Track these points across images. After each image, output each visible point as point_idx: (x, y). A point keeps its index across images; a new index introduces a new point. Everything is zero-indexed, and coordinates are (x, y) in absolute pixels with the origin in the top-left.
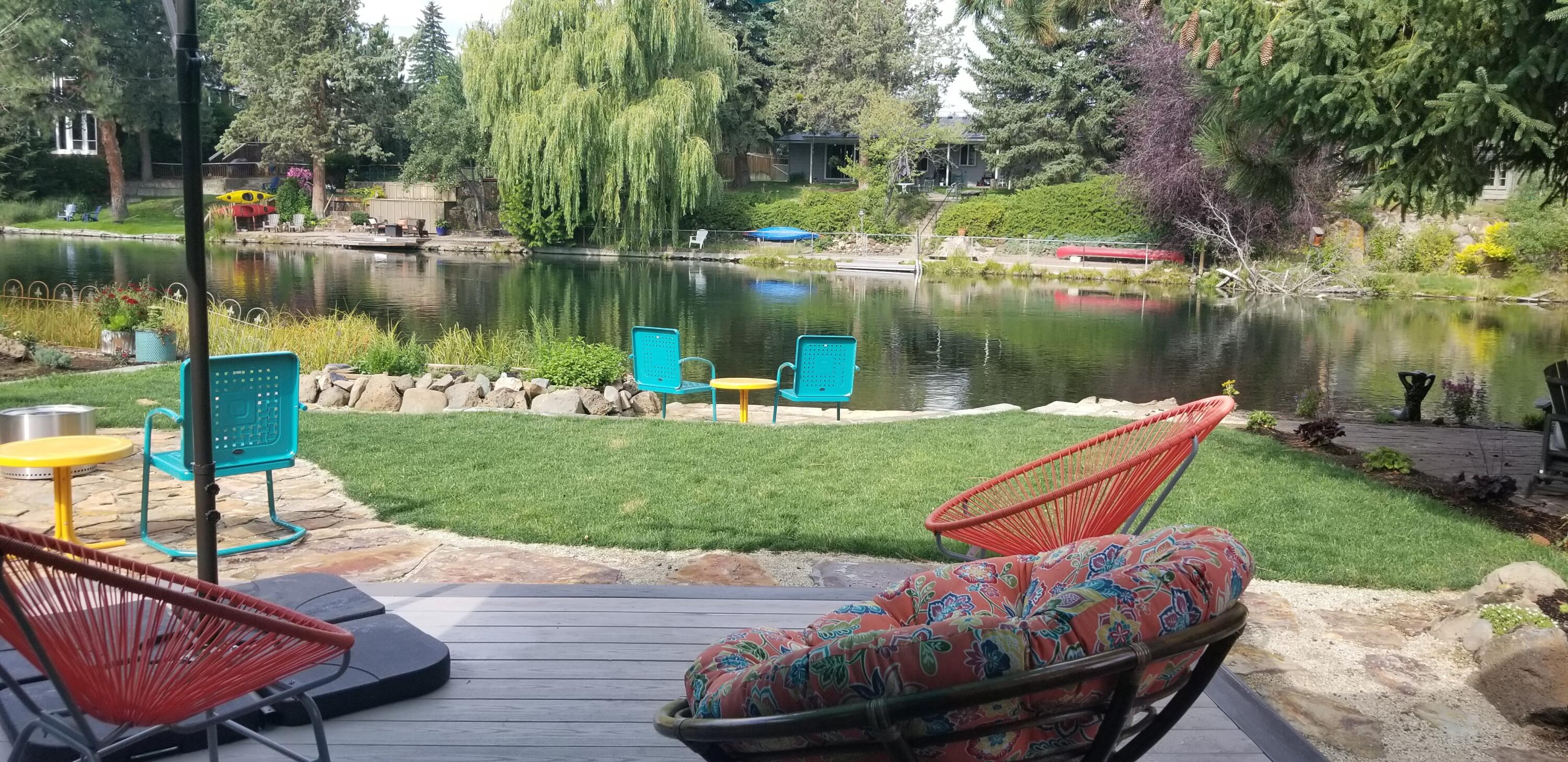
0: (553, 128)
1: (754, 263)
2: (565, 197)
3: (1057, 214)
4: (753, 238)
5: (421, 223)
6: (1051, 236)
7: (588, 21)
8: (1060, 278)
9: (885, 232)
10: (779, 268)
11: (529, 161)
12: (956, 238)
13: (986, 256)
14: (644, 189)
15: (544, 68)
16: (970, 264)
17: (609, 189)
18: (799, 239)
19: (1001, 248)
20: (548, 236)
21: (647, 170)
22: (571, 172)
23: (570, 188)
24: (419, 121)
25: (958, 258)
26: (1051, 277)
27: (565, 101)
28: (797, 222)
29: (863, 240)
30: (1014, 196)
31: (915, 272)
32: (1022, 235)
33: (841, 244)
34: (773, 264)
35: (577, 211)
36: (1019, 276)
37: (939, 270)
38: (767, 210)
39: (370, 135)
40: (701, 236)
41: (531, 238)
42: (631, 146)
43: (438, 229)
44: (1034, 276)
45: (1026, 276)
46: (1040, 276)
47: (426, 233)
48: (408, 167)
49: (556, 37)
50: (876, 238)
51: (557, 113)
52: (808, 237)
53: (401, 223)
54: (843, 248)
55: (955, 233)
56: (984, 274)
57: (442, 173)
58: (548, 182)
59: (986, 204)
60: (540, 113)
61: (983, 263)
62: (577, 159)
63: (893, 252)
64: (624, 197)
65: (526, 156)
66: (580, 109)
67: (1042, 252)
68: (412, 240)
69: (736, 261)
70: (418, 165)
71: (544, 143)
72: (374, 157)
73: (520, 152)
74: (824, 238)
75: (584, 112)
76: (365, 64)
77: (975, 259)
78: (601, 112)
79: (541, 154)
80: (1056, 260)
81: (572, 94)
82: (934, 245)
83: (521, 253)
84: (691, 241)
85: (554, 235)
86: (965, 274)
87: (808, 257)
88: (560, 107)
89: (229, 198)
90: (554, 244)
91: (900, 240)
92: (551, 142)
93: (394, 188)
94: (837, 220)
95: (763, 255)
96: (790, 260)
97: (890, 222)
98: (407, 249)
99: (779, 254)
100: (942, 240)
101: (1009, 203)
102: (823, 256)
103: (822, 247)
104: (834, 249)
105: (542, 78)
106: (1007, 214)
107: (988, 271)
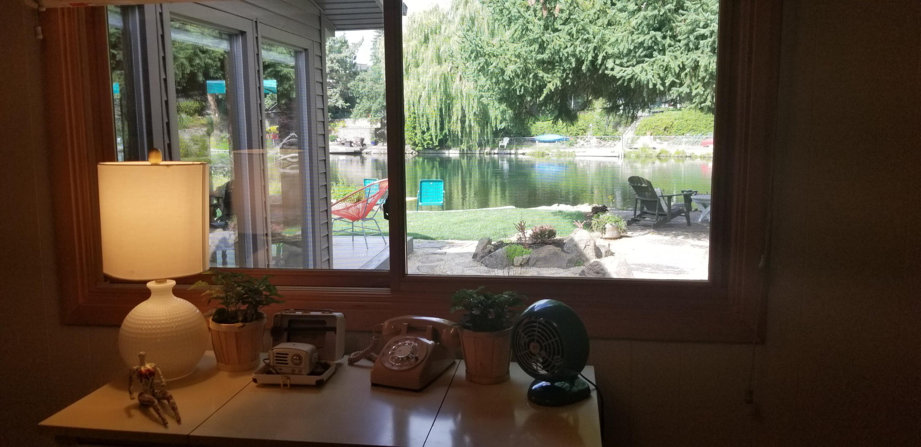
2: (432, 124)
3: (704, 121)
4: (534, 141)
6: (700, 134)
9: (606, 135)
11: (414, 106)
12: (645, 137)
13: (661, 146)
14: (472, 117)
15: (421, 56)
16: (651, 151)
17: (454, 118)
18: (559, 140)
19: (671, 142)
20: (425, 144)
23: (434, 118)
24: (360, 87)
25: (644, 149)
26: (696, 157)
27: (431, 72)
28: (558, 131)
29: (594, 140)
30: (680, 112)
31: (619, 157)
32: (683, 134)
33: (582, 142)
34: (543, 155)
36: (678, 157)
37: (633, 155)
38: (542, 126)
40: (506, 140)
41: (417, 145)
43: (372, 143)
44: (686, 157)
45: (682, 157)
46: (690, 157)
48: (355, 111)
50: (601, 139)
52: (562, 140)
53: (352, 140)
54: (583, 145)
55: (645, 134)
56: (658, 157)
57: (372, 113)
59: (663, 117)
67: (694, 143)
70: (359, 110)
72: (340, 107)
77: (654, 148)
80: (702, 147)
82: (633, 141)
83: (412, 153)
84: (500, 144)
85: (428, 144)
86: (647, 157)
90: (428, 148)
92: (424, 94)
93: (348, 122)
96: (553, 152)
98: (355, 154)
99: (547, 149)
100: (638, 138)
101: (677, 117)
106: (675, 123)
107: (661, 155)
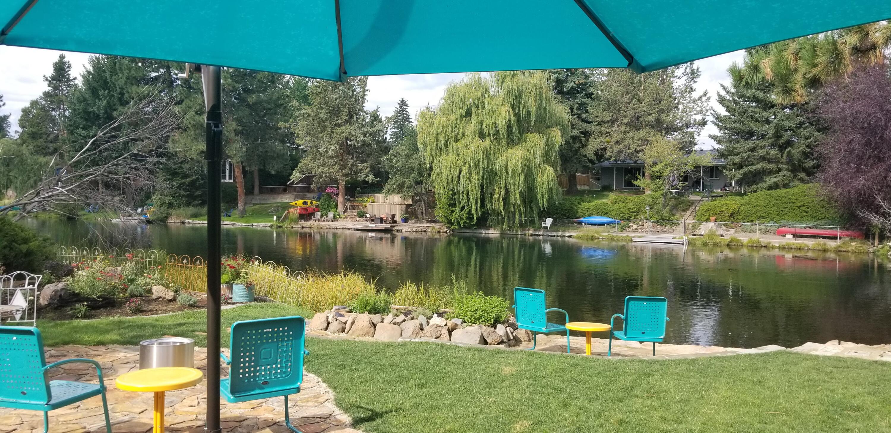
0: (466, 163)
1: (581, 238)
2: (472, 200)
3: (775, 208)
4: (580, 223)
5: (393, 216)
6: (772, 222)
7: (486, 102)
8: (779, 248)
9: (663, 219)
10: (596, 241)
11: (452, 181)
12: (709, 223)
13: (729, 234)
14: (518, 195)
15: (461, 130)
16: (719, 239)
17: (496, 196)
18: (608, 224)
19: (739, 229)
20: (462, 222)
21: (519, 185)
22: (475, 186)
23: (475, 196)
24: (394, 161)
25: (711, 235)
26: (773, 247)
27: (473, 148)
28: (607, 213)
29: (649, 224)
30: (746, 197)
31: (683, 244)
32: (752, 221)
33: (635, 226)
34: (593, 238)
35: (479, 208)
36: (752, 246)
37: (699, 243)
38: (588, 207)
39: (368, 169)
40: (549, 222)
41: (452, 224)
42: (510, 171)
43: (402, 219)
44: (762, 246)
45: (756, 247)
46: (766, 247)
47: (396, 221)
48: (387, 186)
49: (469, 113)
50: (657, 223)
51: (468, 154)
52: (614, 223)
53: (383, 216)
54: (636, 229)
55: (708, 220)
56: (729, 245)
57: (405, 189)
58: (463, 192)
59: (728, 202)
60: (458, 155)
61: (727, 238)
62: (479, 180)
63: (668, 232)
64: (506, 200)
65: (450, 177)
66: (481, 152)
67: (766, 232)
68: (388, 226)
69: (570, 237)
70: (393, 185)
71: (460, 171)
72: (370, 181)
73: (447, 176)
74: (624, 223)
75: (483, 153)
76: (367, 132)
77: (722, 236)
78: (492, 153)
79: (459, 177)
80: (776, 237)
81: (477, 144)
82: (694, 227)
83: (446, 232)
84: (543, 225)
85: (465, 222)
86: (716, 245)
87: (614, 234)
88: (470, 151)
89: (296, 204)
90: (464, 227)
91: (673, 224)
92: (465, 170)
93: (380, 197)
94: (632, 212)
95: (586, 234)
96: (603, 236)
97: (665, 212)
98: (386, 231)
99: (596, 232)
100: (700, 224)
101: (743, 202)
102: (624, 234)
103: (623, 229)
104: (630, 229)
105: (460, 135)
106: (742, 208)
107: (731, 244)
